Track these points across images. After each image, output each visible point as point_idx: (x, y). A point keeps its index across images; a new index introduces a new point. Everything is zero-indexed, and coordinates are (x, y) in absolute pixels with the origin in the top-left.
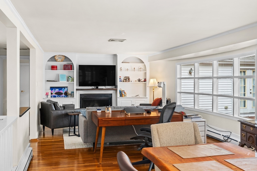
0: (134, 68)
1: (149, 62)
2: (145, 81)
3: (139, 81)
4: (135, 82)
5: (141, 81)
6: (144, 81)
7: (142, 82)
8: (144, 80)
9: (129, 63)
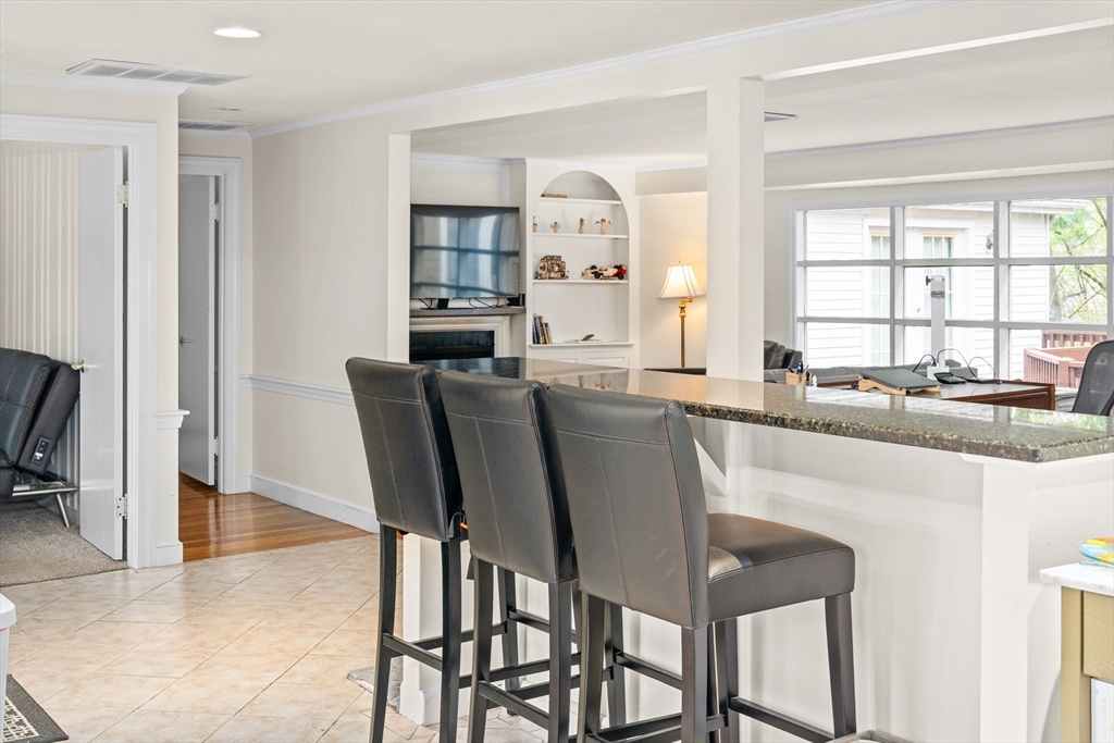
0: (582, 221)
1: (638, 197)
2: (621, 273)
3: (597, 275)
4: (582, 281)
5: (605, 273)
6: (616, 275)
7: (608, 278)
8: (616, 270)
9: (565, 197)
